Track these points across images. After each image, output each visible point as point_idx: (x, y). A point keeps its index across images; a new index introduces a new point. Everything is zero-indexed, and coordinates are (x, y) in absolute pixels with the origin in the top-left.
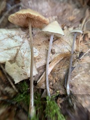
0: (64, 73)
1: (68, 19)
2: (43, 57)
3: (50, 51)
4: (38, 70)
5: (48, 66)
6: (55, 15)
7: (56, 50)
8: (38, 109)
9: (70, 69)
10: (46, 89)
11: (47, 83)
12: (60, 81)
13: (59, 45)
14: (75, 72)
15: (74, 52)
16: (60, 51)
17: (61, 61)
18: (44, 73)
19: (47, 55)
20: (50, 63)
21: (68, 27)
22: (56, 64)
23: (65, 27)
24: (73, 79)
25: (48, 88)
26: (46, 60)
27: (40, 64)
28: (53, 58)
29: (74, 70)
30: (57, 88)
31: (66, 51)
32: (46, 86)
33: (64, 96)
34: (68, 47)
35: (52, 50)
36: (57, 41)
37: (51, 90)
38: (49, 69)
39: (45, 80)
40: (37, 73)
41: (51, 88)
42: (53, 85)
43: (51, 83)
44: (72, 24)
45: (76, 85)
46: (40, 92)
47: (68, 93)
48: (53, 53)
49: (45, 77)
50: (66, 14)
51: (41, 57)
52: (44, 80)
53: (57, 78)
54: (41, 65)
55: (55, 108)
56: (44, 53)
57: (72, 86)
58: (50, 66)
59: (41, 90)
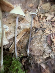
0: (27, 42)
1: (29, 5)
5: (16, 38)
7: (22, 27)
9: (30, 39)
10: (15, 53)
11: (16, 49)
12: (24, 47)
13: (23, 24)
14: (33, 41)
15: (33, 28)
16: (24, 28)
17: (25, 34)
19: (15, 31)
20: (17, 36)
21: (29, 11)
22: (22, 36)
24: (32, 46)
29: (33, 40)
30: (22, 52)
31: (28, 27)
32: (15, 51)
33: (26, 57)
34: (29, 25)
36: (22, 21)
37: (18, 54)
38: (17, 40)
42: (20, 50)
44: (32, 9)
45: (34, 49)
46: (11, 55)
47: (28, 55)
50: (28, 3)
53: (22, 46)
56: (13, 29)
58: (18, 38)
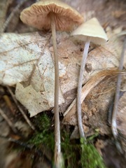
0: (107, 101)
2: (72, 76)
3: (83, 67)
4: (65, 96)
5: (80, 89)
6: (91, 10)
7: (94, 65)
8: (68, 158)
9: (118, 95)
10: (78, 125)
11: (80, 117)
12: (100, 113)
13: (98, 57)
14: (124, 100)
15: (124, 68)
16: (100, 67)
17: (100, 82)
18: (75, 101)
19: (78, 74)
20: (83, 86)
21: (113, 28)
22: (92, 87)
23: (108, 29)
24: (122, 111)
25: (81, 124)
26: (78, 81)
27: (67, 87)
28: (88, 78)
29: (124, 97)
30: (96, 124)
31: (110, 66)
32: (77, 122)
33: (108, 137)
34: (114, 60)
35: (86, 66)
36: (94, 51)
37: (85, 127)
38: (82, 95)
39: (77, 112)
40: (63, 101)
41: (86, 125)
42: (88, 120)
43: (86, 117)
44: (120, 23)
46: (68, 130)
47: (115, 133)
48: (88, 69)
49: (77, 107)
50: (110, 7)
51: (70, 76)
52: (74, 112)
53: (94, 109)
54: (69, 89)
55: (95, 157)
56: (74, 69)
57: (120, 122)
58: (83, 91)
59: (69, 127)
